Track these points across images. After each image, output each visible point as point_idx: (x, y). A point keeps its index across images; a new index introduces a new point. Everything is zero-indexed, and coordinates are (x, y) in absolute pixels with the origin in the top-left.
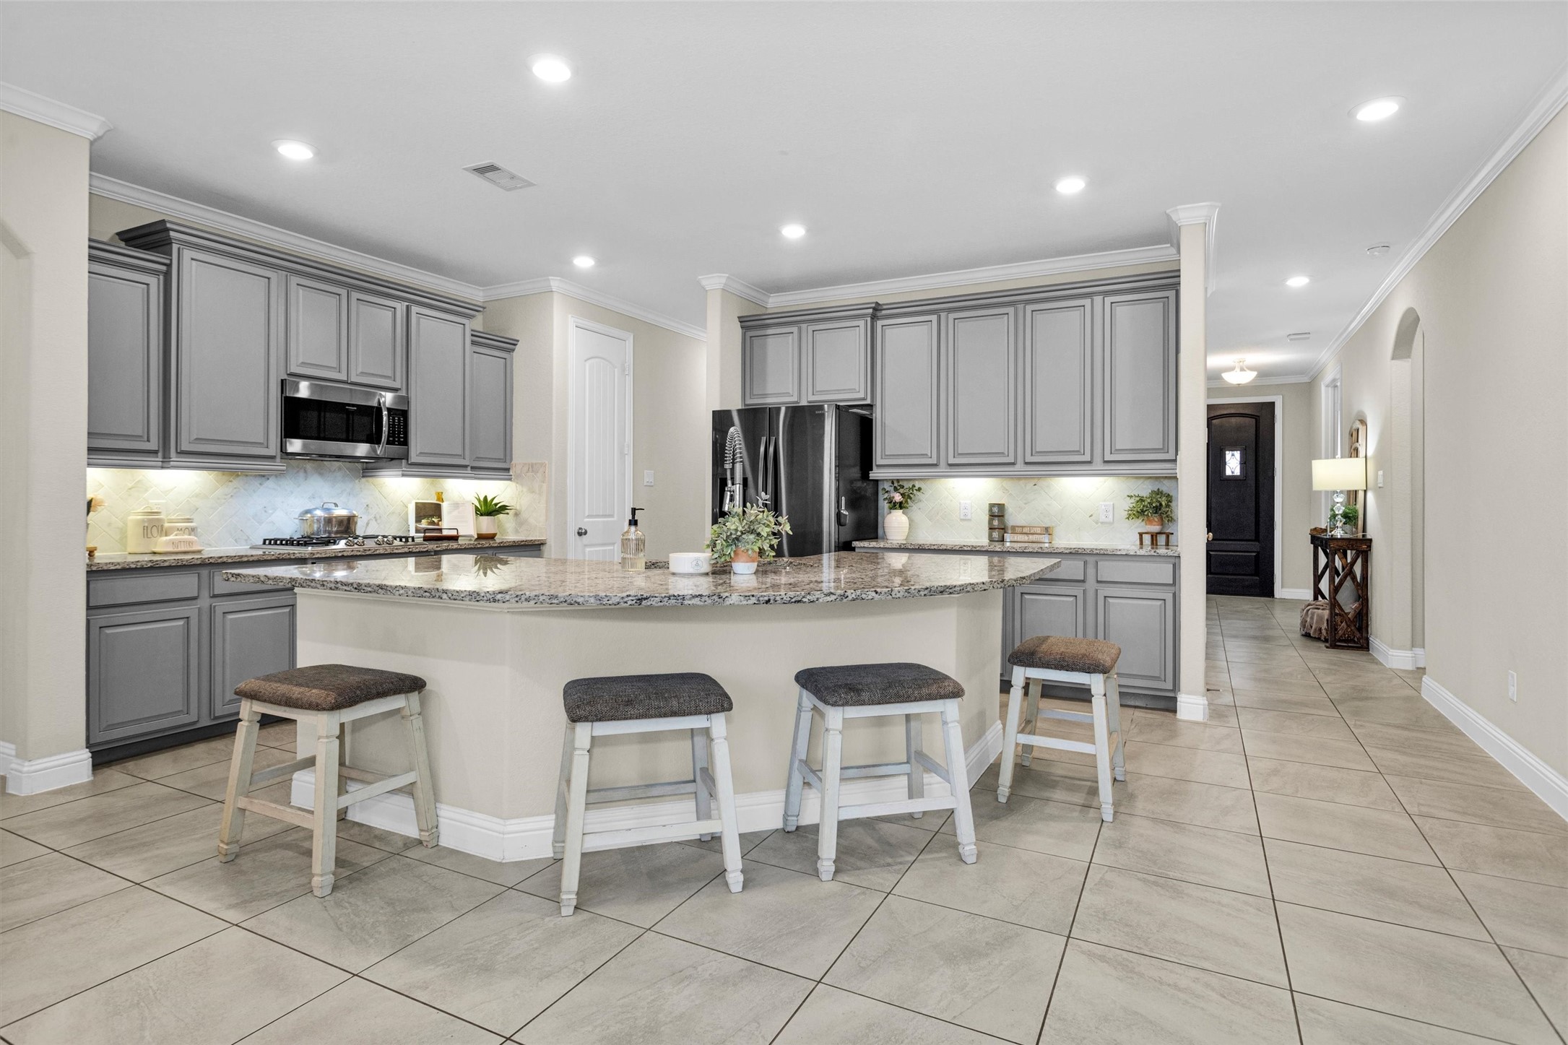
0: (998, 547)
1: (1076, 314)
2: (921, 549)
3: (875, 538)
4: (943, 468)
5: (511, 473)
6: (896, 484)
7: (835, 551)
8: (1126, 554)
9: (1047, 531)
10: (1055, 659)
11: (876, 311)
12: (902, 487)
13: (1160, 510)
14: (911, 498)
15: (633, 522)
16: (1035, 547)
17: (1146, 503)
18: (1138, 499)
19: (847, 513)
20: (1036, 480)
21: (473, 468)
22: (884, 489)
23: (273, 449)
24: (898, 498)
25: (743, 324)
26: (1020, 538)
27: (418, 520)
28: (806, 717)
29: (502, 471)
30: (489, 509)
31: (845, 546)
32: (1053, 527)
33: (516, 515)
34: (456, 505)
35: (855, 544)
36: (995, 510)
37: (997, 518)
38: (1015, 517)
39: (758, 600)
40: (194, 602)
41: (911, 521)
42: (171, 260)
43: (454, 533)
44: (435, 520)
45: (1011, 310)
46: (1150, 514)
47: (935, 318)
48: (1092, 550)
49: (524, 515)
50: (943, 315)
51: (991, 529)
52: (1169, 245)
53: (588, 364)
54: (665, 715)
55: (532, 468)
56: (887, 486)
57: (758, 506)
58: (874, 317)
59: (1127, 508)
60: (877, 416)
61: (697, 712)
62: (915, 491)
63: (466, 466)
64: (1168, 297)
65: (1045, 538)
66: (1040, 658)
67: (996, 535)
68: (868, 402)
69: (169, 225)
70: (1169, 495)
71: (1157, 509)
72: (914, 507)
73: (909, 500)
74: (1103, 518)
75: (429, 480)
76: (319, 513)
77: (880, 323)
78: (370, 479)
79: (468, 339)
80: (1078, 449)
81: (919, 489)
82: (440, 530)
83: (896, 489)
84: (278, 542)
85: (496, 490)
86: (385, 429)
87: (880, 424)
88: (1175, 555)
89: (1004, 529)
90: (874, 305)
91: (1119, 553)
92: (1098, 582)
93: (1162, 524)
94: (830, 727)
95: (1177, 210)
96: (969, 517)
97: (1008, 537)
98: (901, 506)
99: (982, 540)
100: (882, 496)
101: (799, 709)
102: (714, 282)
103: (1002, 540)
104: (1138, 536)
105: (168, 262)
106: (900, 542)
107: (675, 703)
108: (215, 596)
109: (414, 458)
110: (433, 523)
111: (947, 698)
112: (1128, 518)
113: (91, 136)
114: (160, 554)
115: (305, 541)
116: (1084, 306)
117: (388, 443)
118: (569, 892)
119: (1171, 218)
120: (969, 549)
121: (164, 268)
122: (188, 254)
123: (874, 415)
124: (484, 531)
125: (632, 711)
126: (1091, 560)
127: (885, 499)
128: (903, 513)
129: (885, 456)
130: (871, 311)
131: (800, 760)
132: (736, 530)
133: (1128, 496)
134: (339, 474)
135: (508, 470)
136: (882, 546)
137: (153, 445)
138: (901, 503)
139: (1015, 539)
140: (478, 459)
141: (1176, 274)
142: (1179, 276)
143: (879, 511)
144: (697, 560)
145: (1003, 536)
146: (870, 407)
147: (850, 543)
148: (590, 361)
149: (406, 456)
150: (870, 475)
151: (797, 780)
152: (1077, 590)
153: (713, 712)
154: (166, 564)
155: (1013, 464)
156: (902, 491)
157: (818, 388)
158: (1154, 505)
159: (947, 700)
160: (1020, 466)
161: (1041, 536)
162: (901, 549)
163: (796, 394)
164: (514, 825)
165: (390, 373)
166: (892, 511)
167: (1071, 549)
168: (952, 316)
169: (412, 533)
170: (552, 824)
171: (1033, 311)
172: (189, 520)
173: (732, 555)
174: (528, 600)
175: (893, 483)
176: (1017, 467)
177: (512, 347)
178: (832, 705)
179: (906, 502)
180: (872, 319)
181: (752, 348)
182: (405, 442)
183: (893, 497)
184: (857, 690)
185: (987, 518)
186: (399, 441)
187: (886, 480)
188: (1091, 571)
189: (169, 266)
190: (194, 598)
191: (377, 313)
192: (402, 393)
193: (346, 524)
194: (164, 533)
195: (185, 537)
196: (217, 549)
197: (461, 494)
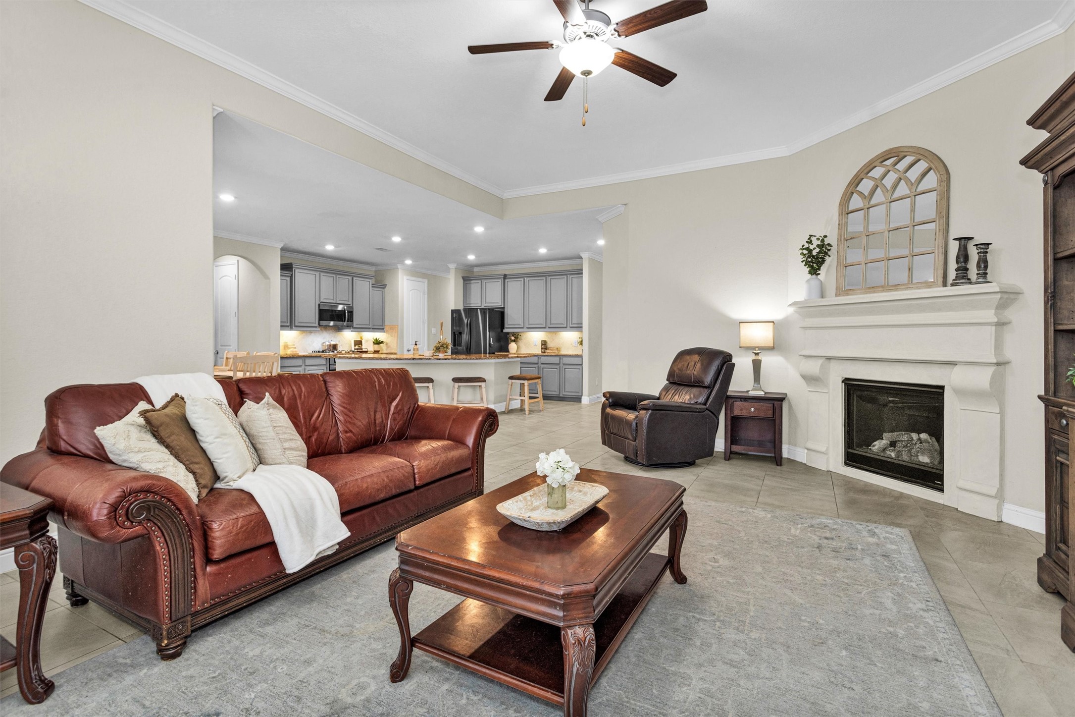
0: (543, 354)
1: (562, 280)
4: (526, 329)
5: (385, 330)
6: (512, 334)
9: (557, 349)
11: (505, 276)
12: (515, 335)
14: (518, 339)
15: (416, 344)
19: (493, 344)
20: (555, 333)
21: (373, 329)
23: (317, 325)
25: (463, 279)
26: (547, 351)
27: (355, 346)
28: (451, 386)
29: (381, 329)
30: (377, 342)
32: (560, 348)
33: (387, 344)
34: (367, 341)
35: (498, 353)
36: (544, 342)
37: (544, 345)
38: (549, 344)
41: (518, 346)
43: (366, 350)
44: (360, 346)
45: (544, 278)
47: (522, 279)
49: (389, 344)
50: (525, 279)
51: (542, 348)
52: (579, 260)
53: (411, 292)
55: (392, 327)
56: (510, 334)
60: (506, 311)
62: (519, 336)
63: (370, 328)
64: (580, 277)
65: (557, 352)
67: (543, 350)
68: (502, 306)
69: (293, 264)
72: (519, 342)
74: (575, 345)
75: (358, 333)
76: (327, 343)
77: (506, 280)
78: (339, 333)
79: (371, 286)
80: (563, 323)
81: (521, 336)
82: (362, 349)
83: (513, 336)
84: (315, 351)
85: (380, 336)
86: (347, 317)
87: (507, 314)
89: (545, 349)
91: (568, 355)
96: (536, 345)
98: (515, 341)
99: (539, 352)
102: (452, 266)
103: (545, 352)
108: (306, 366)
109: (355, 326)
113: (281, 247)
114: (289, 354)
115: (323, 351)
117: (348, 322)
121: (290, 275)
122: (297, 271)
124: (376, 350)
126: (562, 357)
127: (509, 339)
128: (515, 343)
129: (509, 325)
130: (503, 276)
134: (331, 331)
135: (383, 329)
136: (509, 354)
137: (288, 324)
140: (374, 325)
141: (582, 270)
142: (582, 273)
143: (508, 343)
146: (504, 308)
148: (412, 290)
149: (352, 326)
150: (504, 331)
152: (557, 366)
154: (296, 356)
155: (545, 327)
157: (487, 302)
163: (480, 303)
165: (348, 300)
166: (512, 343)
168: (528, 279)
169: (353, 350)
171: (550, 279)
172: (294, 345)
176: (549, 329)
177: (385, 287)
178: (456, 383)
180: (504, 279)
181: (466, 288)
182: (352, 321)
183: (512, 338)
184: (461, 380)
185: (541, 345)
186: (350, 321)
187: (509, 332)
188: (561, 361)
189: (292, 274)
190: (301, 366)
191: (344, 281)
192: (351, 305)
193: (335, 347)
194: (289, 348)
195: (294, 350)
196: (301, 354)
197: (368, 337)
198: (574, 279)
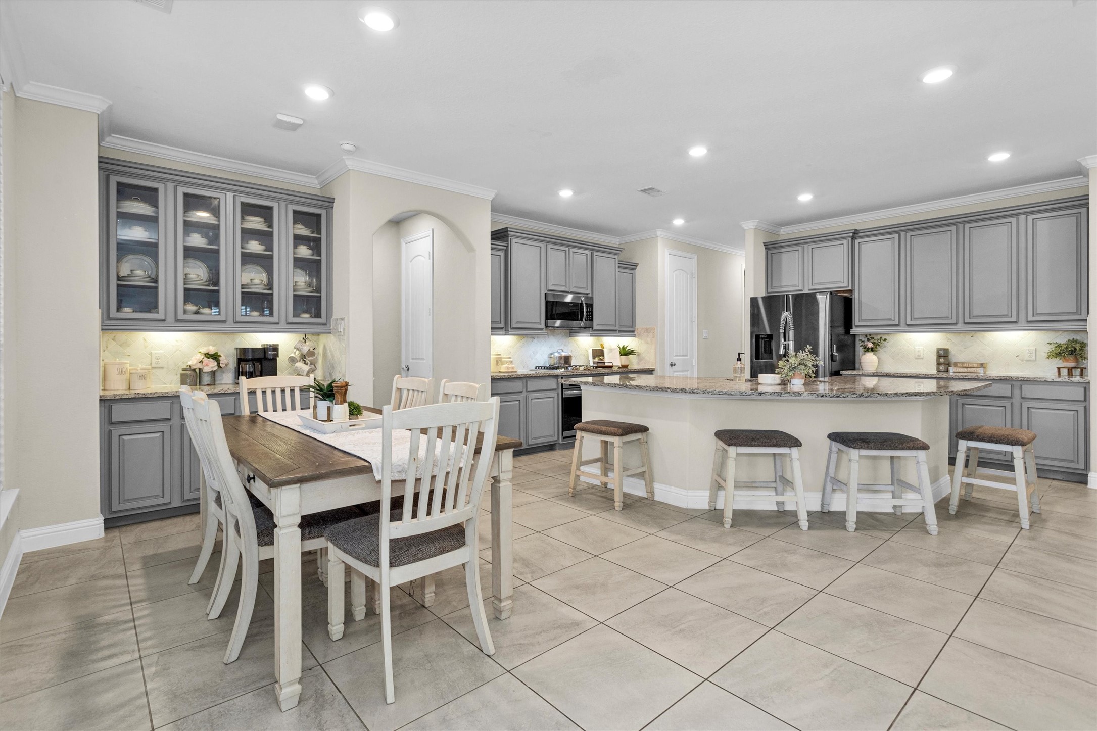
0: (945, 375)
1: (1005, 228)
2: (888, 375)
3: (854, 369)
4: (903, 327)
5: (635, 333)
6: (868, 337)
7: (830, 376)
8: (1045, 381)
9: (982, 365)
10: (988, 437)
11: (855, 234)
12: (873, 338)
13: (1075, 352)
14: (879, 345)
15: (739, 359)
16: (974, 376)
17: (1063, 348)
18: (1056, 345)
19: (837, 354)
20: (973, 333)
21: (619, 331)
22: (860, 340)
23: (543, 326)
24: (870, 345)
25: (766, 246)
26: (961, 370)
27: (594, 358)
28: (834, 456)
29: (630, 331)
30: (625, 352)
31: (835, 374)
32: (987, 363)
33: (638, 355)
34: (611, 350)
35: (842, 372)
36: (942, 352)
37: (943, 358)
38: (957, 355)
39: (818, 395)
40: (520, 394)
41: (879, 359)
42: (508, 244)
43: (611, 364)
44: (602, 358)
45: (953, 228)
46: (1066, 355)
47: (896, 236)
48: (1017, 378)
49: (643, 355)
50: (903, 234)
51: (939, 364)
52: (1082, 176)
53: (675, 274)
54: (770, 446)
55: (647, 330)
56: (862, 338)
57: (805, 352)
58: (853, 238)
59: (1047, 351)
60: (856, 296)
61: (785, 446)
62: (882, 341)
63: (616, 331)
64: (1080, 213)
65: (981, 371)
66: (977, 436)
67: (942, 368)
68: (850, 288)
69: (509, 229)
70: (1083, 342)
71: (1073, 352)
72: (881, 351)
73: (877, 346)
74: (1027, 357)
75: (596, 338)
76: (557, 354)
77: (857, 241)
78: (572, 338)
79: (617, 265)
80: (1007, 314)
81: (885, 340)
82: (604, 363)
83: (868, 340)
84: (540, 368)
85: (628, 342)
86: (585, 313)
87: (858, 301)
88: (1085, 382)
89: (948, 364)
90: (854, 231)
91: (1039, 380)
92: (1022, 398)
93: (1077, 361)
94: (852, 458)
95: (1086, 159)
96: (922, 356)
97: (951, 369)
98: (872, 350)
99: (933, 371)
100: (858, 344)
101: (830, 453)
102: (749, 226)
103: (947, 371)
104: (1056, 370)
105: (507, 245)
106: (873, 372)
107: (775, 441)
108: (528, 391)
109: (595, 327)
110: (601, 359)
111: (919, 449)
112: (1048, 358)
113: (491, 199)
114: (503, 372)
115: (551, 367)
116: (1011, 222)
117: (586, 320)
118: (728, 518)
119: (1081, 164)
120: (923, 376)
121: (505, 248)
122: (514, 240)
123: (853, 296)
124: (623, 363)
125: (755, 443)
126: (1016, 384)
127: (861, 346)
128: (874, 354)
129: (861, 320)
130: (852, 234)
131: (831, 477)
132: (795, 363)
133: (1048, 343)
135: (633, 332)
136: (861, 374)
137: (502, 325)
138: (872, 348)
139: (957, 371)
140: (621, 326)
141: (1086, 197)
142: (1088, 199)
143: (856, 353)
144: (774, 377)
145: (948, 369)
146: (851, 291)
147: (839, 372)
148: (676, 272)
149: (591, 327)
150: (851, 332)
151: (829, 487)
152: (1007, 404)
153: (793, 447)
154: (513, 377)
155: (956, 324)
156: (872, 341)
157: (816, 281)
158: (1069, 349)
159: (918, 451)
160: (960, 325)
161: (977, 369)
162: (873, 375)
163: (801, 285)
164: (691, 493)
165: (585, 286)
166: (866, 353)
167: (1000, 377)
168: (909, 234)
169: (592, 364)
170: (708, 494)
171: (970, 228)
172: (510, 358)
173: (793, 375)
174: (708, 392)
175: (866, 336)
176: (958, 326)
177: (635, 267)
178: (853, 448)
179: (876, 347)
180: (852, 239)
181: (772, 261)
182: (592, 320)
183: (867, 345)
184: (867, 442)
185: (935, 357)
186: (590, 319)
187: (861, 334)
188: (1017, 392)
189: (507, 247)
190: (521, 392)
191: (580, 257)
192: (590, 295)
193: (567, 360)
194: (503, 363)
195: (511, 365)
196: (521, 371)
197: (612, 344)
198: (1039, 224)
